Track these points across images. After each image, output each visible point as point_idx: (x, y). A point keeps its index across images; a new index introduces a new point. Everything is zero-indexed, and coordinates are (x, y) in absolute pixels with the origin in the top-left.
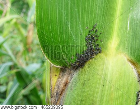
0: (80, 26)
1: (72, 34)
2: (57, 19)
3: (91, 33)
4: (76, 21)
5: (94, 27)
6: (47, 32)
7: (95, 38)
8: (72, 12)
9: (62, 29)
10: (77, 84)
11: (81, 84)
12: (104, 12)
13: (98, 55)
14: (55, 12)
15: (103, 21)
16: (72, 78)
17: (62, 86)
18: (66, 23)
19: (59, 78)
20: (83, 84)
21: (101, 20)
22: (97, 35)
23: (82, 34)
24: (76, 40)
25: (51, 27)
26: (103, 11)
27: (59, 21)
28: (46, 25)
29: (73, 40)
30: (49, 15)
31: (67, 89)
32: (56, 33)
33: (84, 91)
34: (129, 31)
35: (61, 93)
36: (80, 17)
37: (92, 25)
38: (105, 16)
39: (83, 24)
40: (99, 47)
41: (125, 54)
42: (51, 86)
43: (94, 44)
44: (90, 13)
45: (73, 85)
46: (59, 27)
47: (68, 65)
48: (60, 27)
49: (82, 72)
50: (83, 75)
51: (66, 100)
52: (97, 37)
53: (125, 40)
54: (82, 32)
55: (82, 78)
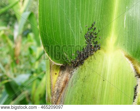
0: (80, 24)
1: (72, 32)
2: (58, 17)
3: (90, 30)
4: (77, 19)
5: (93, 25)
6: (49, 30)
7: (94, 36)
8: (72, 11)
9: (64, 27)
10: (77, 81)
11: (81, 80)
12: (102, 11)
13: (97, 52)
14: (57, 11)
15: (101, 19)
16: (72, 75)
17: (62, 84)
18: (67, 21)
19: (59, 76)
20: (84, 80)
21: (99, 19)
22: (95, 33)
23: (82, 32)
24: (77, 37)
25: (53, 26)
26: (100, 10)
27: (60, 19)
28: (48, 23)
29: (74, 38)
30: (51, 14)
31: (67, 86)
32: (58, 31)
33: (85, 87)
34: (126, 29)
35: (62, 91)
36: (80, 15)
37: (91, 23)
38: (103, 15)
39: (83, 23)
40: (98, 44)
41: (123, 50)
42: (51, 84)
43: (93, 41)
44: (88, 12)
45: (73, 82)
46: (60, 26)
47: (69, 62)
48: (62, 25)
49: (82, 69)
50: (84, 72)
51: (67, 97)
52: (96, 35)
53: (122, 37)
54: (82, 29)
55: (82, 74)
